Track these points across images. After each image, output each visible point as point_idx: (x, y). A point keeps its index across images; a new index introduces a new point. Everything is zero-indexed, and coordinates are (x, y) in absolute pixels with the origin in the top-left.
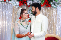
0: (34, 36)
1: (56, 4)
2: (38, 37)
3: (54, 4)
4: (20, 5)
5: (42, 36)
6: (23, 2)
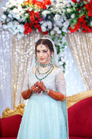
6: (32, 24)
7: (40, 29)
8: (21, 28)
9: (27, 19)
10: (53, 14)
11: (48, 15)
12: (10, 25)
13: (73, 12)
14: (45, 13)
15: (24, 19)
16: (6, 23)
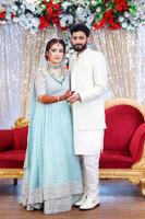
0: (79, 99)
1: (134, 22)
2: (89, 100)
3: (129, 22)
4: (41, 27)
5: (97, 97)
6: (49, 18)
7: (58, 24)
8: (36, 22)
9: (44, 12)
10: (75, 7)
11: (68, 8)
12: (23, 17)
13: (99, 5)
14: (65, 5)
15: (39, 11)
16: (17, 16)
